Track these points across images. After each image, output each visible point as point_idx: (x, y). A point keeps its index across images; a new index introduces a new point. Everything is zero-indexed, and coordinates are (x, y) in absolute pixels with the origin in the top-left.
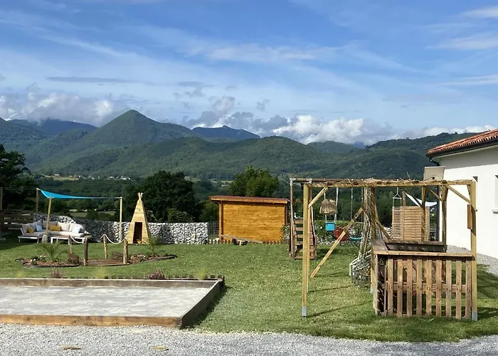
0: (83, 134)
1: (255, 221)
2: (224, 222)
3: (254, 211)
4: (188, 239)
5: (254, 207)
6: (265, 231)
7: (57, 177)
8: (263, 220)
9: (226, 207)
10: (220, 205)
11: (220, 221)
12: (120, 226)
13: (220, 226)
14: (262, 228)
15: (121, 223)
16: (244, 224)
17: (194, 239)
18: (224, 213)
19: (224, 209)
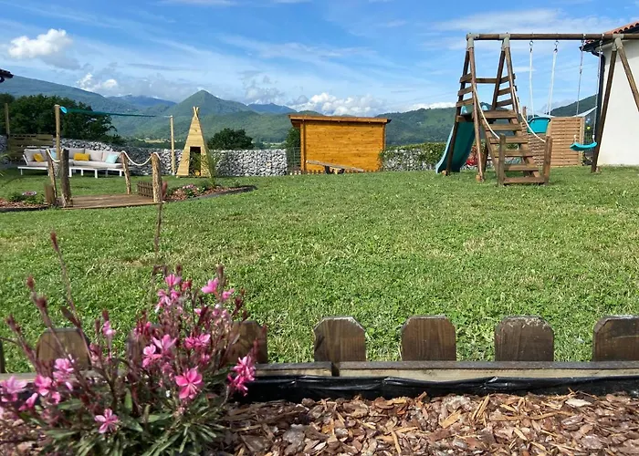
0: (167, 108)
1: (346, 145)
2: (307, 147)
3: (344, 133)
4: (262, 169)
5: (344, 129)
6: (358, 158)
7: (147, 140)
8: (356, 144)
9: (309, 128)
10: (302, 126)
11: (302, 147)
12: (173, 154)
13: (302, 153)
14: (355, 155)
15: (173, 150)
16: (332, 150)
17: (269, 170)
18: (307, 136)
19: (307, 130)
